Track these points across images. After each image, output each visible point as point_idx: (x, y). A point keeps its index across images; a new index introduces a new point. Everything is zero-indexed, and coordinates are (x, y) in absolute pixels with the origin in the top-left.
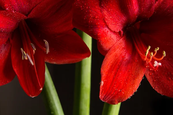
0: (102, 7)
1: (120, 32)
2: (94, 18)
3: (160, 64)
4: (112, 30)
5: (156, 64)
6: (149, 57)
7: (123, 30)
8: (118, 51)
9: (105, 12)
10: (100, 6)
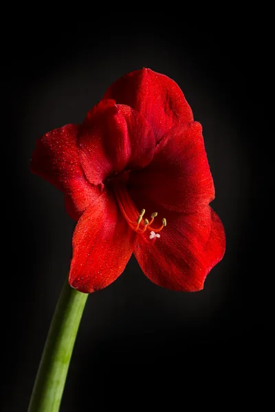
0: (81, 148)
1: (99, 186)
2: (68, 163)
3: (158, 236)
4: (91, 181)
5: (153, 235)
6: (142, 226)
7: (104, 182)
8: (96, 214)
9: (84, 155)
10: (78, 145)
